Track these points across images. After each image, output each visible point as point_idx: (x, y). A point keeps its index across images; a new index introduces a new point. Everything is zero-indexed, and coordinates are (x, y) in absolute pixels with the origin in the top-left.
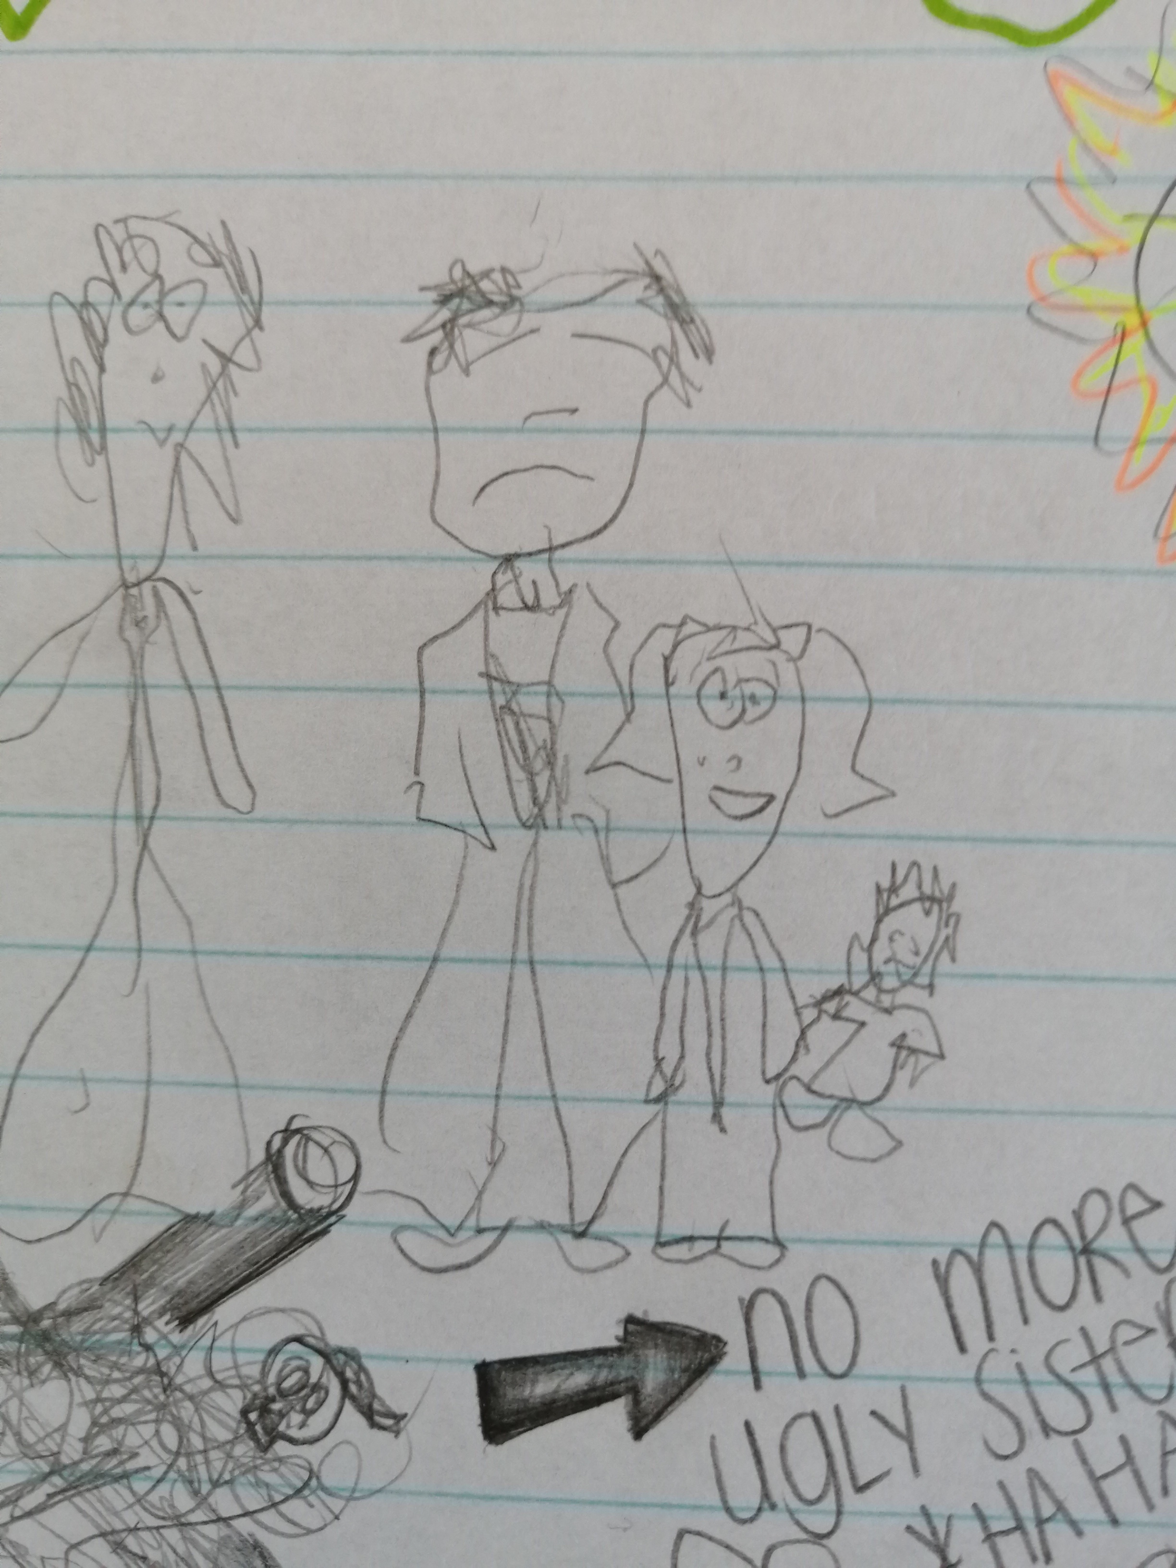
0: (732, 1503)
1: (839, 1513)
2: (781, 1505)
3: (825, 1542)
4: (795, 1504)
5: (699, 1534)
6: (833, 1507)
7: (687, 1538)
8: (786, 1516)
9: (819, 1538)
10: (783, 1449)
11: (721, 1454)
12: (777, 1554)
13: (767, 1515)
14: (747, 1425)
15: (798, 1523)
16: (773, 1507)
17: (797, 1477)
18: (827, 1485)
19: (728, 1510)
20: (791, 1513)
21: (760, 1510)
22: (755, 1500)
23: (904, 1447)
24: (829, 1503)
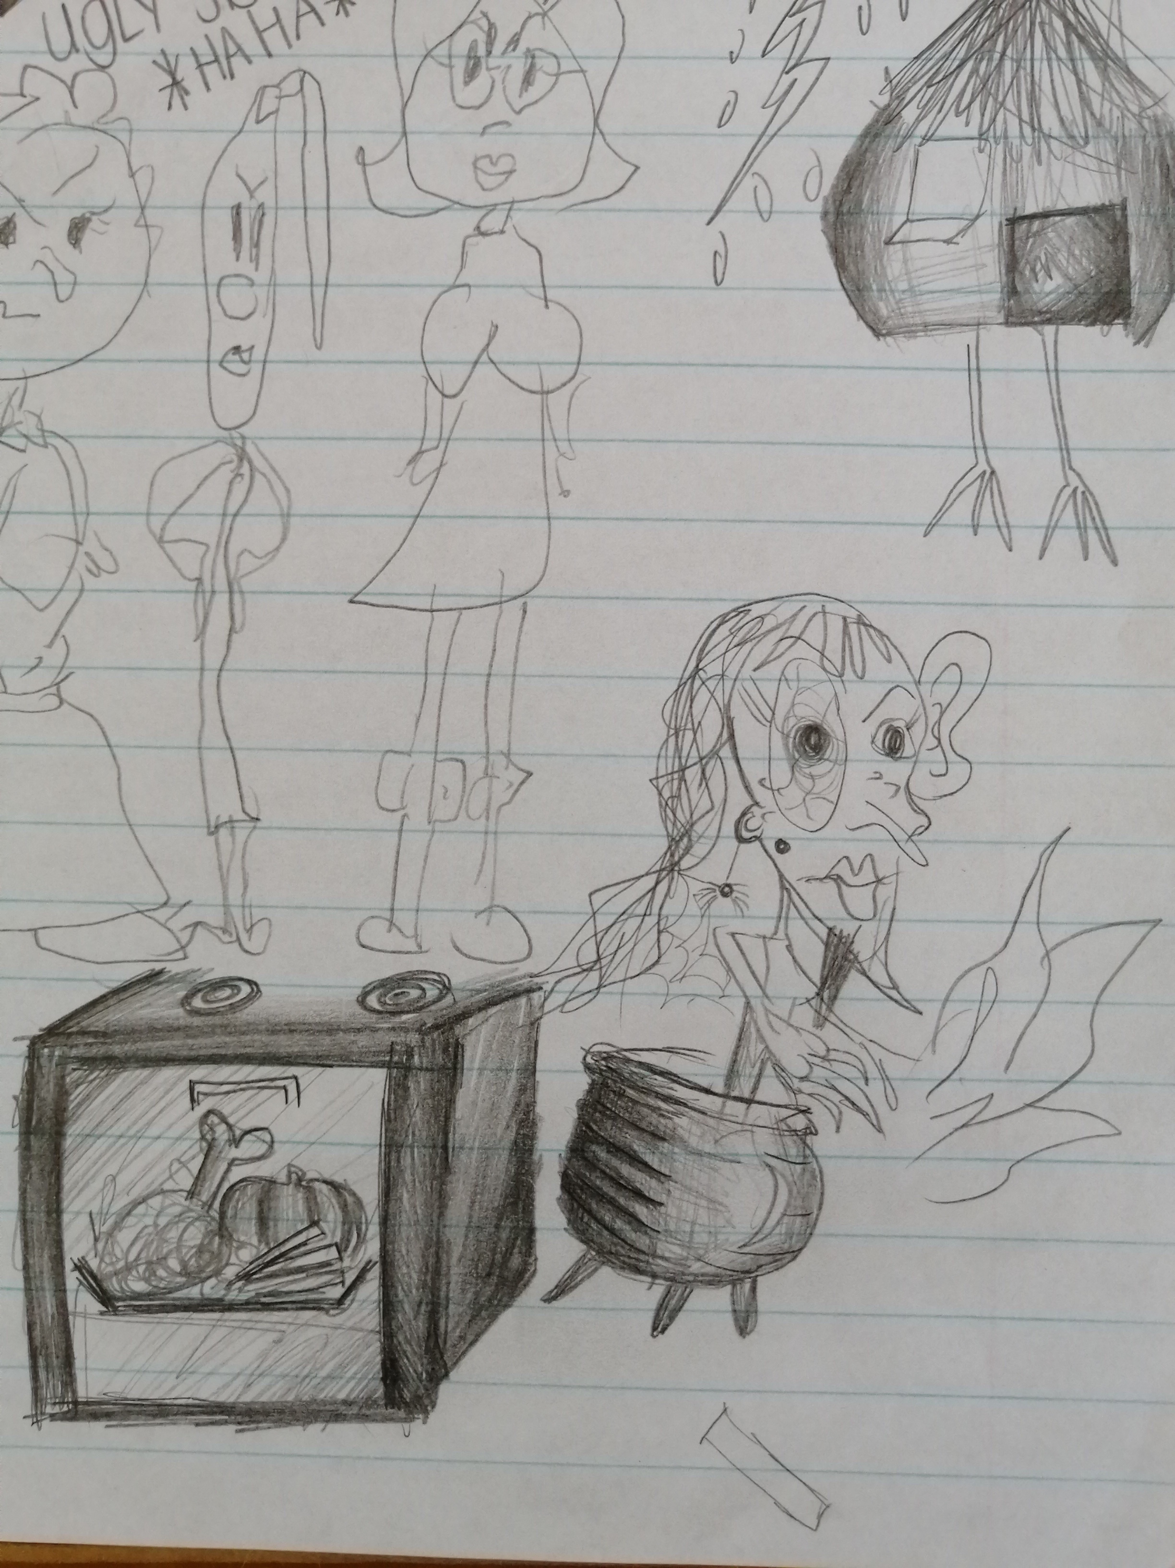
0: (54, 48)
1: (115, 53)
2: (82, 49)
3: (107, 70)
4: (89, 48)
5: (35, 67)
6: (111, 50)
7: (29, 70)
8: (85, 57)
9: (103, 68)
10: (83, 18)
11: (48, 22)
12: (79, 79)
13: (74, 56)
14: (63, 6)
15: (91, 60)
16: (77, 51)
17: (91, 34)
18: (108, 38)
19: (52, 53)
20: (87, 54)
21: (70, 53)
22: (67, 46)
23: (151, 16)
24: (109, 48)
